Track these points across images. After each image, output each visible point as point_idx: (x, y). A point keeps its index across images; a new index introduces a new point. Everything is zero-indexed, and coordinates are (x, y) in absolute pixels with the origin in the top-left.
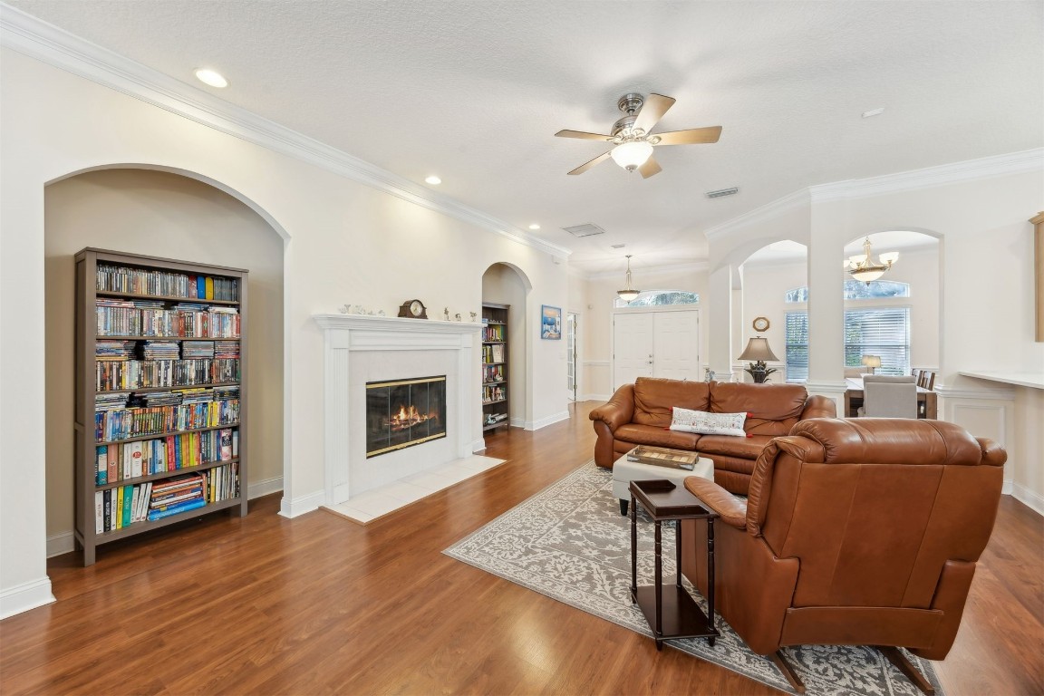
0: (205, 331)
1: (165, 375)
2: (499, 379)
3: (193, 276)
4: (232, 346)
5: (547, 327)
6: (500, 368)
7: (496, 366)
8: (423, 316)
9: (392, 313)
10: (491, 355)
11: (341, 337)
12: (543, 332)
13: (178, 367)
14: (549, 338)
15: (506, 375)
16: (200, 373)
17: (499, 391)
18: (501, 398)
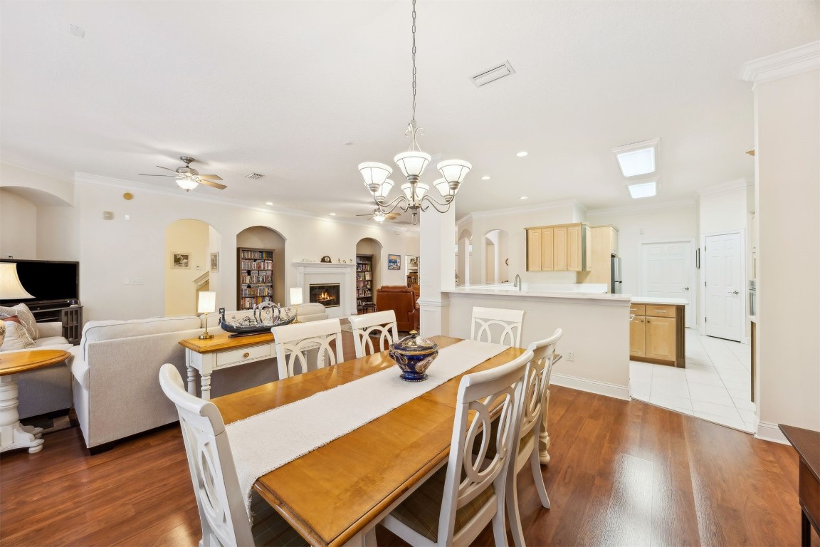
0: (264, 268)
1: (255, 280)
2: (369, 287)
3: (260, 252)
4: (270, 272)
5: (392, 264)
6: (369, 283)
7: (368, 281)
8: (330, 261)
9: (318, 261)
10: (365, 276)
11: (301, 269)
12: (389, 266)
13: (258, 278)
14: (393, 269)
15: (372, 286)
16: (263, 279)
17: (369, 292)
18: (370, 295)
